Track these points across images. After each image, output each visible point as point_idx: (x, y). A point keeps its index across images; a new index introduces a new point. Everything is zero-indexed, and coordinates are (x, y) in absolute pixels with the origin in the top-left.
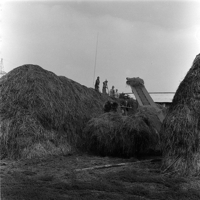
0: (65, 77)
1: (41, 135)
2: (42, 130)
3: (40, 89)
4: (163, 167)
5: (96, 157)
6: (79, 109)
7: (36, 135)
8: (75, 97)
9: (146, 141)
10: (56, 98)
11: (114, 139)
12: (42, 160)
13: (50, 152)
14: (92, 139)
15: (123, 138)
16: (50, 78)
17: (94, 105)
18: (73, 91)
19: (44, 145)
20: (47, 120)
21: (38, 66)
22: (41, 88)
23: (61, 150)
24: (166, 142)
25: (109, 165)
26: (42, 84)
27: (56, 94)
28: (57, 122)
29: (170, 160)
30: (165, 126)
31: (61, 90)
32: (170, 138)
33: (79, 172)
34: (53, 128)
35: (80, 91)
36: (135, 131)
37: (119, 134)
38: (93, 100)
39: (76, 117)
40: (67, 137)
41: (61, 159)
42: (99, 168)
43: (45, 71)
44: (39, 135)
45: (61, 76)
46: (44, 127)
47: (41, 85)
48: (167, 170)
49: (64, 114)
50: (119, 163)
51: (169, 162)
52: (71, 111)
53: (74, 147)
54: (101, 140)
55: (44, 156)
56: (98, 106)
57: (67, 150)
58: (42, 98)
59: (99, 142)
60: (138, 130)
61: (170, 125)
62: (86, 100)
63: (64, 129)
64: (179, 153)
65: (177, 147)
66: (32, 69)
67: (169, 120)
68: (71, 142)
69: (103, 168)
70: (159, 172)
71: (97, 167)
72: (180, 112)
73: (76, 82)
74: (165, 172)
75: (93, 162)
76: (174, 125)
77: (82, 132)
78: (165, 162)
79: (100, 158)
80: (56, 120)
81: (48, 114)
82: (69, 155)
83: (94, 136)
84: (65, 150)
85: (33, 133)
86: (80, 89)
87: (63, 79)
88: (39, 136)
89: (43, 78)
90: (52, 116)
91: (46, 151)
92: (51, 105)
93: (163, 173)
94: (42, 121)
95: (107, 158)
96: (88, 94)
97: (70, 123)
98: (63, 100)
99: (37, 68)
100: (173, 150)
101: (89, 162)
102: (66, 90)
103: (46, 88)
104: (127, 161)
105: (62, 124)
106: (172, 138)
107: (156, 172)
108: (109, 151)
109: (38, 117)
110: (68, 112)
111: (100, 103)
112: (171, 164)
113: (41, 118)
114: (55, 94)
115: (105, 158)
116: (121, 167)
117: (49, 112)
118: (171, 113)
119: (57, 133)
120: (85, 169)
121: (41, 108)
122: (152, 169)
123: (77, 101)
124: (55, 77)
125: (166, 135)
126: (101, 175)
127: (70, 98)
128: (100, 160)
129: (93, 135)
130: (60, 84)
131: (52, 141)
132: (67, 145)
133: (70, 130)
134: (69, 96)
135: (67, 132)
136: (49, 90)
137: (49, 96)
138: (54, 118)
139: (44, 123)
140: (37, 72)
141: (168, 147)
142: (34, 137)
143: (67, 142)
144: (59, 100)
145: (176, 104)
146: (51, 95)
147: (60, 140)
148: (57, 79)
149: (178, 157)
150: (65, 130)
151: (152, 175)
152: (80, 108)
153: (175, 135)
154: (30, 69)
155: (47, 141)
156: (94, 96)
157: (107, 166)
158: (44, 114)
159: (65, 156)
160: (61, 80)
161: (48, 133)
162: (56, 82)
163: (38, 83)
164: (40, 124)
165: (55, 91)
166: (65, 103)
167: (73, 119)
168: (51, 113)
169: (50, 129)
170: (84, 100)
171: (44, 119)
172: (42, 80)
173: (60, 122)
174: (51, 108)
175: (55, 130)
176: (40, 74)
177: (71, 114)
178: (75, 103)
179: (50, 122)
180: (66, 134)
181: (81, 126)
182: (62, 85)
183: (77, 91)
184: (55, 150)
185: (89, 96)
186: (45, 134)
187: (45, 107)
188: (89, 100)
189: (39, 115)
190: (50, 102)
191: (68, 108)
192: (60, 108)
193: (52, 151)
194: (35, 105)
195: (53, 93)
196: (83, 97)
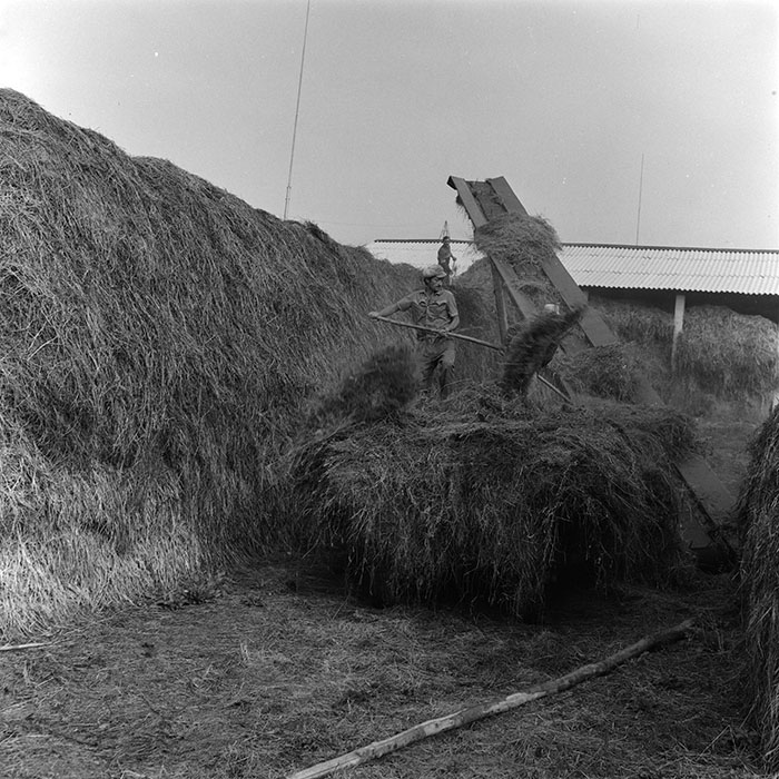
0: (169, 165)
1: (28, 504)
2: (39, 474)
3: (26, 233)
6: (243, 337)
8: (226, 276)
10: (120, 284)
13: (83, 591)
14: (325, 522)
16: (85, 169)
17: (316, 314)
18: (214, 239)
19: (50, 555)
20: (68, 415)
21: (16, 98)
22: (35, 228)
23: (149, 568)
25: (446, 723)
26: (37, 203)
27: (122, 258)
28: (123, 418)
31: (152, 237)
34: (103, 456)
35: (248, 241)
38: (312, 288)
39: (229, 385)
40: (182, 496)
43: (60, 129)
44: (20, 504)
45: (149, 159)
46: (48, 456)
47: (36, 211)
49: (166, 374)
52: (202, 353)
53: (217, 541)
56: (332, 318)
57: (182, 565)
58: (38, 286)
59: (362, 539)
62: (280, 290)
63: (167, 456)
68: (203, 518)
69: (413, 746)
73: (225, 194)
77: (256, 459)
80: (120, 413)
81: (74, 379)
82: (195, 599)
83: (336, 506)
84: (171, 562)
86: (249, 231)
87: (161, 178)
88: (15, 509)
89: (47, 165)
90: (99, 391)
91: (59, 594)
92: (95, 323)
96: (285, 256)
97: (198, 422)
98: (162, 293)
99: (11, 109)
102: (175, 235)
103: (66, 228)
105: (154, 432)
109: (11, 400)
111: (340, 302)
113: (31, 404)
114: (115, 262)
117: (82, 369)
119: (124, 484)
121: (34, 348)
123: (233, 298)
124: (117, 166)
127: (196, 278)
129: (328, 504)
130: (146, 201)
131: (95, 526)
132: (180, 536)
133: (199, 458)
134: (194, 267)
135: (178, 471)
136: (82, 237)
137: (80, 276)
138: (107, 404)
139: (51, 435)
140: (11, 130)
143: (179, 523)
144: (137, 296)
146: (94, 266)
147: (142, 520)
148: (126, 176)
150: (170, 457)
152: (249, 329)
155: (66, 535)
156: (313, 263)
157: (437, 725)
158: (48, 383)
159: (168, 606)
160: (148, 179)
161: (75, 486)
162: (121, 192)
163: (15, 197)
164: (27, 440)
165: (115, 242)
166: (173, 311)
167: (215, 396)
168: (89, 373)
169: (85, 467)
170: (268, 291)
171: (46, 413)
172: (37, 180)
173: (141, 421)
174: (93, 347)
175: (114, 465)
176: (26, 140)
177: (205, 368)
178: (221, 305)
179: (85, 426)
180: (175, 482)
181: (251, 429)
182: (153, 212)
183: (230, 242)
184: (114, 572)
185: (290, 268)
186: (54, 498)
187: (56, 341)
188: (291, 290)
189: (17, 386)
190: (88, 308)
191: (189, 337)
192: (146, 340)
193: (99, 582)
195: (103, 253)
196: (261, 273)
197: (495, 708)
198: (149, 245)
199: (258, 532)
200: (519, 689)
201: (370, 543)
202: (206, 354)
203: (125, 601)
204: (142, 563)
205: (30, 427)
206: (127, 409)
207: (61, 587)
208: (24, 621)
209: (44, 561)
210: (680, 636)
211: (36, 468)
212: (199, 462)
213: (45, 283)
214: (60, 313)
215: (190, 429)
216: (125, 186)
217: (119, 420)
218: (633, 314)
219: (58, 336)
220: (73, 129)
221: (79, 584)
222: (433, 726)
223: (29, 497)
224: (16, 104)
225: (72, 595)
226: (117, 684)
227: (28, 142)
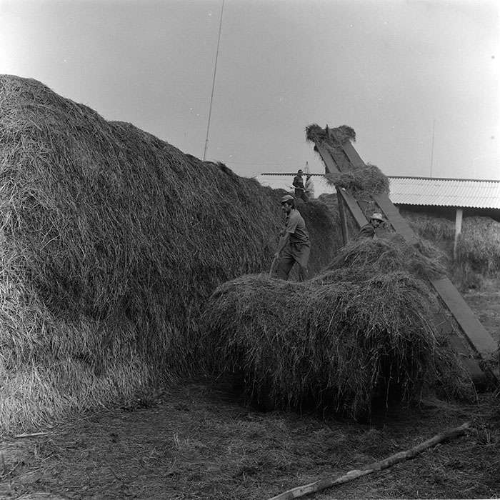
0: (131, 126)
1: (40, 343)
2: (46, 323)
3: (40, 169)
6: (177, 235)
7: (21, 343)
8: (167, 197)
10: (100, 202)
13: (73, 399)
14: (229, 356)
16: (79, 129)
17: (224, 221)
18: (159, 173)
19: (53, 375)
20: (65, 285)
21: (36, 85)
22: (46, 166)
23: (116, 385)
25: (307, 489)
26: (48, 151)
27: (101, 185)
28: (101, 289)
31: (120, 172)
34: (88, 312)
35: (180, 174)
38: (221, 204)
39: (168, 267)
40: (137, 338)
43: (64, 104)
44: (34, 343)
45: (119, 123)
46: (54, 312)
47: (47, 155)
49: (128, 260)
52: (151, 246)
53: (159, 367)
54: (261, 363)
55: (52, 418)
56: (234, 224)
57: (136, 383)
58: (49, 203)
59: (253, 367)
60: (395, 335)
62: (201, 206)
63: (128, 311)
66: (14, 93)
68: (150, 353)
77: (185, 315)
79: (255, 427)
80: (98, 284)
81: (69, 262)
82: (145, 405)
83: (235, 345)
84: (129, 381)
85: (11, 339)
86: (182, 168)
87: (126, 135)
88: (31, 345)
89: (54, 126)
90: (85, 270)
91: (58, 401)
92: (83, 226)
94: (43, 290)
96: (204, 184)
97: (148, 290)
98: (126, 207)
99: (33, 92)
102: (135, 171)
103: (66, 167)
105: (120, 297)
108: (286, 398)
109: (29, 276)
111: (240, 214)
113: (42, 278)
114: (96, 188)
117: (75, 256)
119: (100, 330)
121: (45, 242)
123: (171, 211)
124: (99, 127)
127: (148, 198)
129: (231, 344)
130: (116, 149)
131: (81, 357)
132: (136, 364)
133: (148, 314)
134: (146, 191)
135: (135, 322)
136: (75, 171)
137: (74, 197)
138: (90, 279)
140: (32, 104)
142: (14, 353)
143: (135, 355)
144: (110, 209)
146: (83, 190)
147: (112, 353)
148: (104, 134)
150: (130, 313)
152: (181, 231)
154: (8, 92)
155: (63, 362)
156: (222, 188)
157: (301, 491)
158: (53, 265)
159: (128, 409)
160: (118, 135)
161: (69, 331)
162: (101, 144)
163: (34, 147)
164: (39, 301)
165: (97, 175)
166: (133, 219)
167: (159, 274)
168: (79, 258)
169: (76, 319)
170: (193, 207)
171: (51, 284)
172: (48, 136)
173: (112, 290)
174: (82, 241)
175: (94, 317)
176: (42, 111)
177: (153, 256)
178: (163, 215)
179: (76, 292)
180: (132, 329)
181: (182, 295)
182: (121, 156)
183: (169, 175)
184: (93, 386)
185: (207, 191)
186: (56, 338)
187: (58, 238)
188: (208, 206)
189: (33, 267)
190: (79, 217)
191: (143, 235)
192: (116, 237)
193: (84, 393)
194: (20, 227)
195: (89, 182)
196: (189, 195)
197: (339, 480)
198: (118, 177)
199: (186, 361)
200: (356, 467)
201: (258, 370)
202: (153, 247)
203: (99, 405)
204: (111, 381)
205: (41, 293)
206: (103, 281)
207: (59, 396)
208: (36, 418)
209: (49, 379)
210: (462, 434)
211: (45, 319)
212: (148, 316)
213: (52, 201)
214: (61, 220)
215: (143, 294)
216: (103, 139)
217: (98, 288)
218: (428, 221)
219: (60, 235)
220: (71, 104)
221: (71, 395)
222: (299, 491)
223: (40, 338)
224: (36, 88)
225: (66, 401)
226: (94, 460)
227: (43, 112)
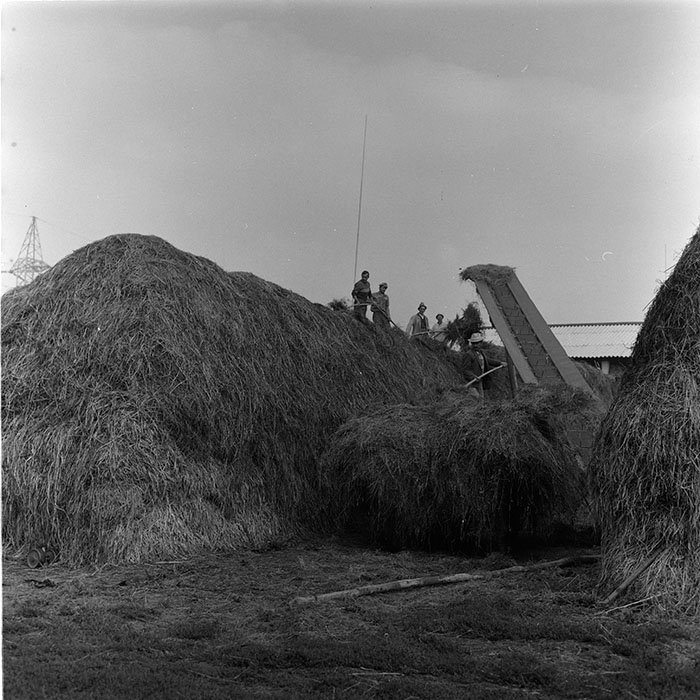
0: (252, 276)
1: (172, 479)
2: (178, 462)
3: (166, 320)
4: (604, 585)
5: (366, 555)
6: (304, 386)
7: (157, 479)
8: (291, 346)
9: (543, 493)
10: (222, 350)
11: (429, 489)
12: (179, 568)
13: (205, 538)
14: (353, 490)
15: (458, 484)
16: (199, 281)
18: (282, 322)
19: (186, 513)
20: (193, 426)
21: (158, 241)
22: (171, 317)
23: (246, 530)
24: (614, 496)
25: (414, 582)
26: (172, 302)
27: (223, 334)
28: (227, 432)
29: (630, 561)
30: (609, 441)
31: (241, 321)
32: (625, 482)
33: (309, 606)
34: (215, 455)
35: (307, 324)
36: (501, 460)
37: (445, 470)
38: (353, 355)
39: (294, 416)
40: (265, 485)
41: (244, 563)
42: (378, 593)
43: (184, 257)
44: (168, 479)
45: (239, 273)
46: (184, 452)
47: (171, 306)
48: (617, 597)
49: (252, 406)
50: (448, 574)
51: (627, 568)
52: (275, 393)
53: (290, 519)
54: (384, 494)
55: (187, 553)
56: (369, 376)
57: (266, 531)
58: (175, 350)
59: (376, 499)
60: (512, 458)
61: (627, 435)
62: (330, 356)
63: (255, 459)
64: (661, 535)
65: (652, 515)
66: (138, 251)
67: (623, 420)
68: (280, 502)
69: (392, 591)
70: (590, 603)
71: (371, 587)
72: (660, 390)
73: (290, 293)
74: (611, 604)
75: (356, 570)
76: (641, 435)
77: (315, 468)
78: (610, 568)
79: (380, 558)
80: (225, 427)
81: (197, 405)
82: (274, 547)
83: (359, 478)
84: (259, 529)
85: (147, 474)
86: (307, 316)
87: (248, 285)
88: (166, 482)
89: (177, 279)
90: (212, 413)
91: (191, 538)
92: (208, 373)
93: (604, 607)
94: (175, 432)
95: (405, 555)
96: (334, 333)
97: (274, 437)
98: (249, 356)
99: (155, 247)
100: (640, 524)
101: (341, 569)
102: (256, 320)
103: (189, 317)
104: (476, 567)
105: (246, 441)
106: (634, 481)
107: (580, 601)
108: (413, 533)
109: (161, 417)
110: (267, 397)
111: (377, 365)
112: (634, 575)
113: (173, 418)
114: (218, 337)
115: (398, 556)
116: (457, 587)
117: (201, 399)
118: (628, 395)
119: (228, 473)
120: (328, 595)
121: (173, 386)
122: (564, 595)
123: (297, 361)
124: (219, 278)
125: (611, 473)
126: (386, 615)
127: (271, 347)
128: (381, 562)
129: (354, 478)
130: (237, 298)
131: (211, 499)
132: (265, 513)
133: (275, 460)
134: (269, 340)
135: (262, 468)
136: (199, 322)
137: (198, 344)
138: (216, 421)
139: (185, 437)
140: (155, 260)
141: (619, 514)
142: (150, 487)
143: (264, 503)
144: (233, 357)
145: (647, 362)
146: (206, 339)
147: (240, 497)
148: (224, 284)
149: (655, 549)
150: (257, 460)
151: (564, 615)
152: (308, 382)
153: (645, 474)
154: (132, 250)
155: (195, 501)
156: (356, 338)
157: (408, 583)
158: (182, 407)
160: (238, 285)
161: (199, 471)
162: (221, 294)
163: (159, 299)
164: (170, 440)
165: (218, 325)
166: (256, 368)
167: (285, 422)
168: (205, 401)
169: (205, 460)
170: (321, 356)
171: (181, 424)
172: (172, 289)
173: (237, 433)
174: (207, 386)
175: (222, 460)
176: (164, 266)
177: (277, 403)
178: (288, 365)
179: (204, 433)
180: (259, 475)
181: (311, 445)
182: (242, 305)
183: (294, 325)
184: (224, 529)
185: (338, 341)
186: (187, 477)
187: (186, 382)
188: (338, 355)
189: (164, 408)
190: (204, 364)
191: (267, 383)
192: (239, 384)
193: (215, 533)
194: (151, 374)
195: (211, 331)
196: (316, 344)
197: (447, 578)
198: (240, 325)
199: (319, 517)
201: (381, 502)
202: (278, 395)
203: (231, 548)
204: (241, 527)
205: (172, 433)
206: (229, 425)
207: (192, 534)
208: (171, 550)
209: (182, 517)
211: (176, 457)
212: (275, 463)
213: (178, 349)
214: (187, 366)
216: (223, 290)
217: (224, 431)
219: (187, 379)
220: (191, 257)
221: (203, 534)
222: (406, 583)
223: (173, 475)
224: (158, 244)
225: (199, 540)
227: (166, 267)
